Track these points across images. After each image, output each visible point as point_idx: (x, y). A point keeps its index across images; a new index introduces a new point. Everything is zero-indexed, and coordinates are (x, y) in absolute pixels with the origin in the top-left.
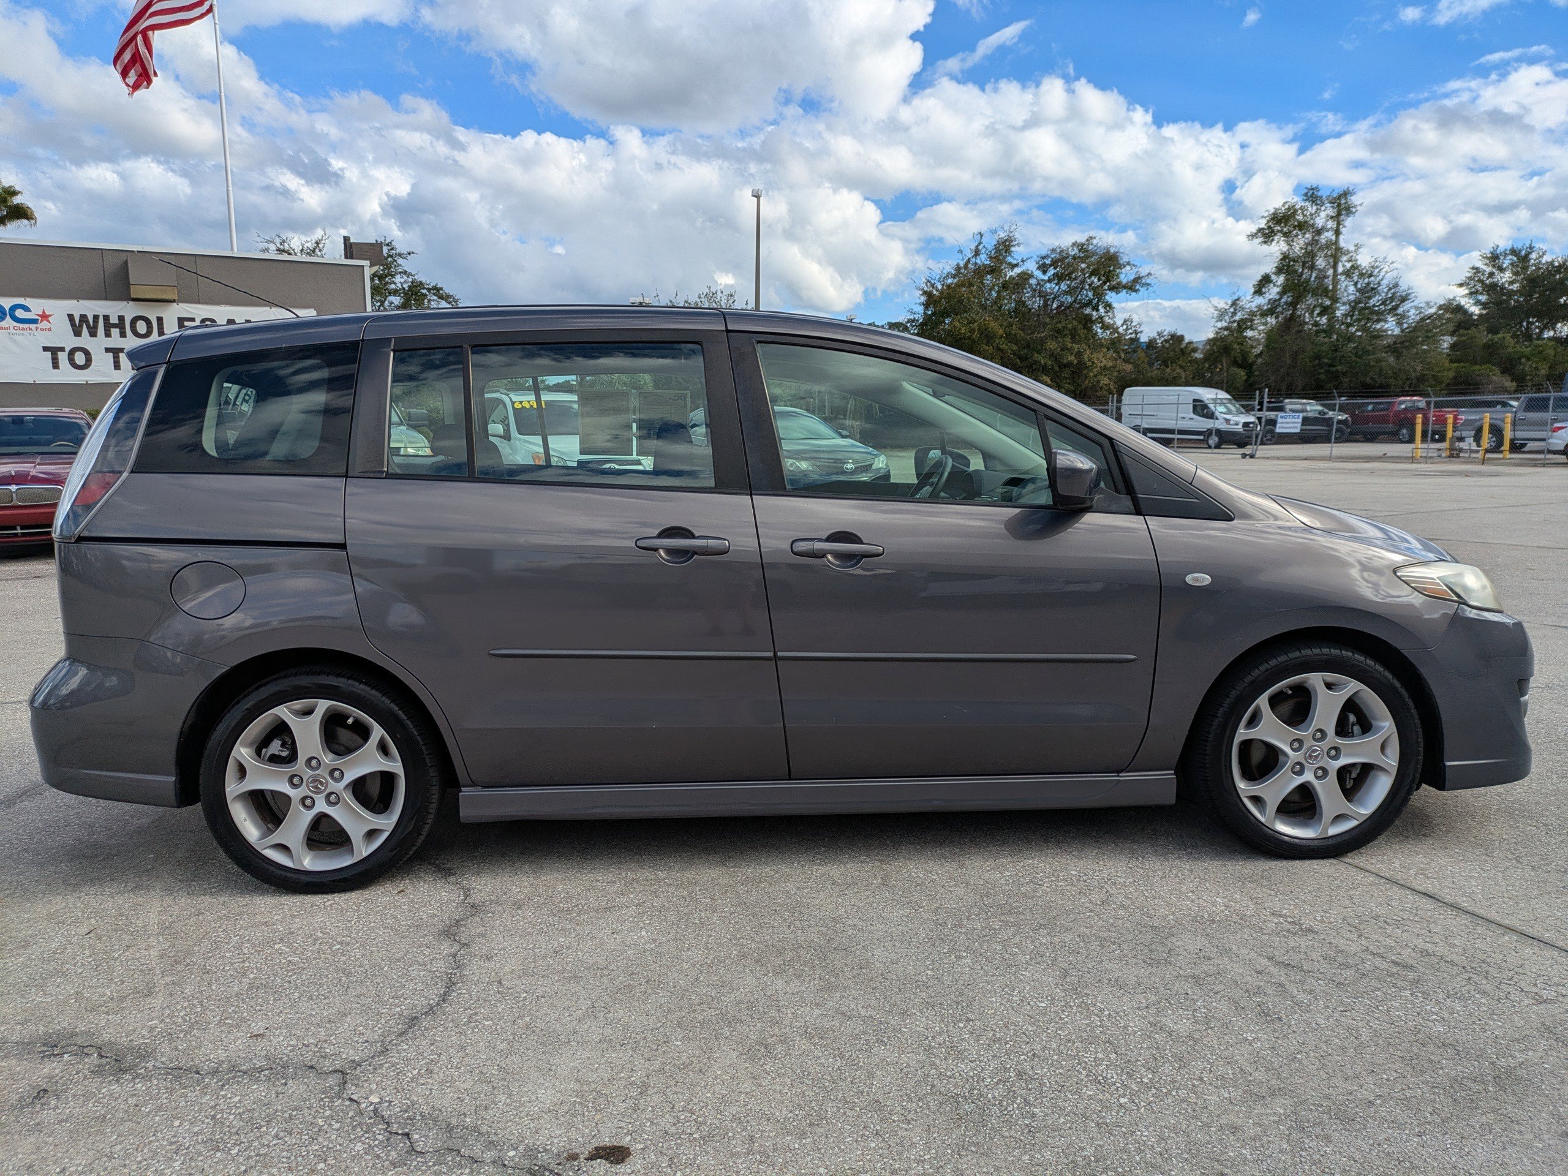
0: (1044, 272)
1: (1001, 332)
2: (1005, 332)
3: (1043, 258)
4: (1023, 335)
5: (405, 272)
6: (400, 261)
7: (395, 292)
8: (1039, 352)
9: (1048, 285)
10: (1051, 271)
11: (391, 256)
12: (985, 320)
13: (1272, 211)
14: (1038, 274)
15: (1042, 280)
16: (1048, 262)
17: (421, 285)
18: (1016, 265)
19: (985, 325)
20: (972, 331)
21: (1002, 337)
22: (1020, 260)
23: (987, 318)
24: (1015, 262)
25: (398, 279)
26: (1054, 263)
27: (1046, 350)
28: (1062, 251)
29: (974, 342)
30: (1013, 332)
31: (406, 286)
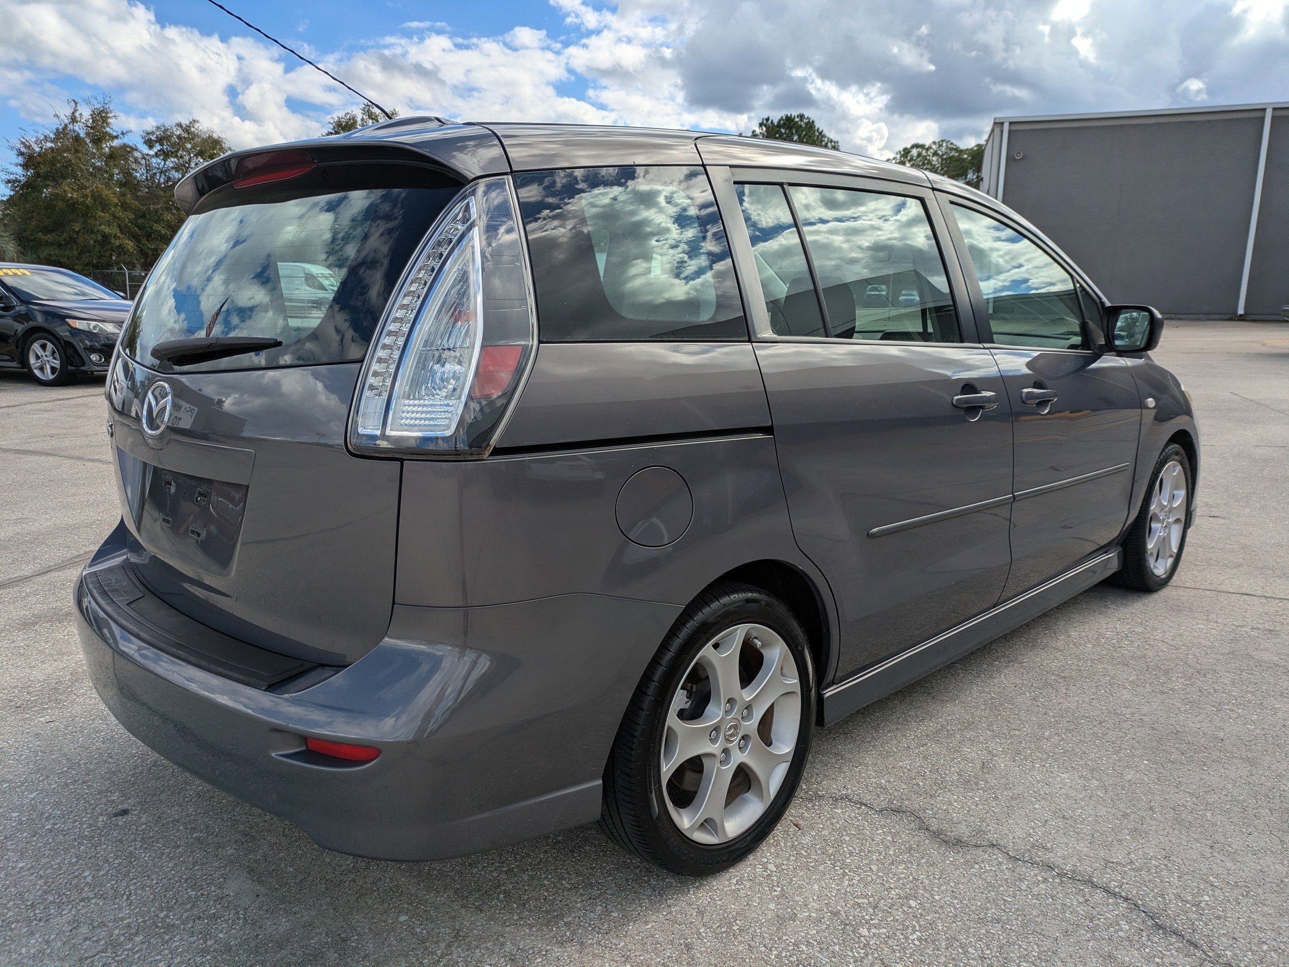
0: (151, 147)
1: (115, 200)
2: (119, 200)
3: (148, 134)
4: (138, 205)
8: (156, 222)
9: (154, 160)
10: (157, 147)
12: (97, 187)
13: (336, 119)
14: (145, 149)
15: (148, 155)
16: (153, 138)
18: (117, 137)
19: (98, 192)
20: (86, 196)
21: (116, 205)
22: (119, 133)
23: (100, 186)
24: (115, 134)
26: (160, 140)
27: (163, 220)
28: (166, 130)
29: (87, 207)
30: (128, 202)
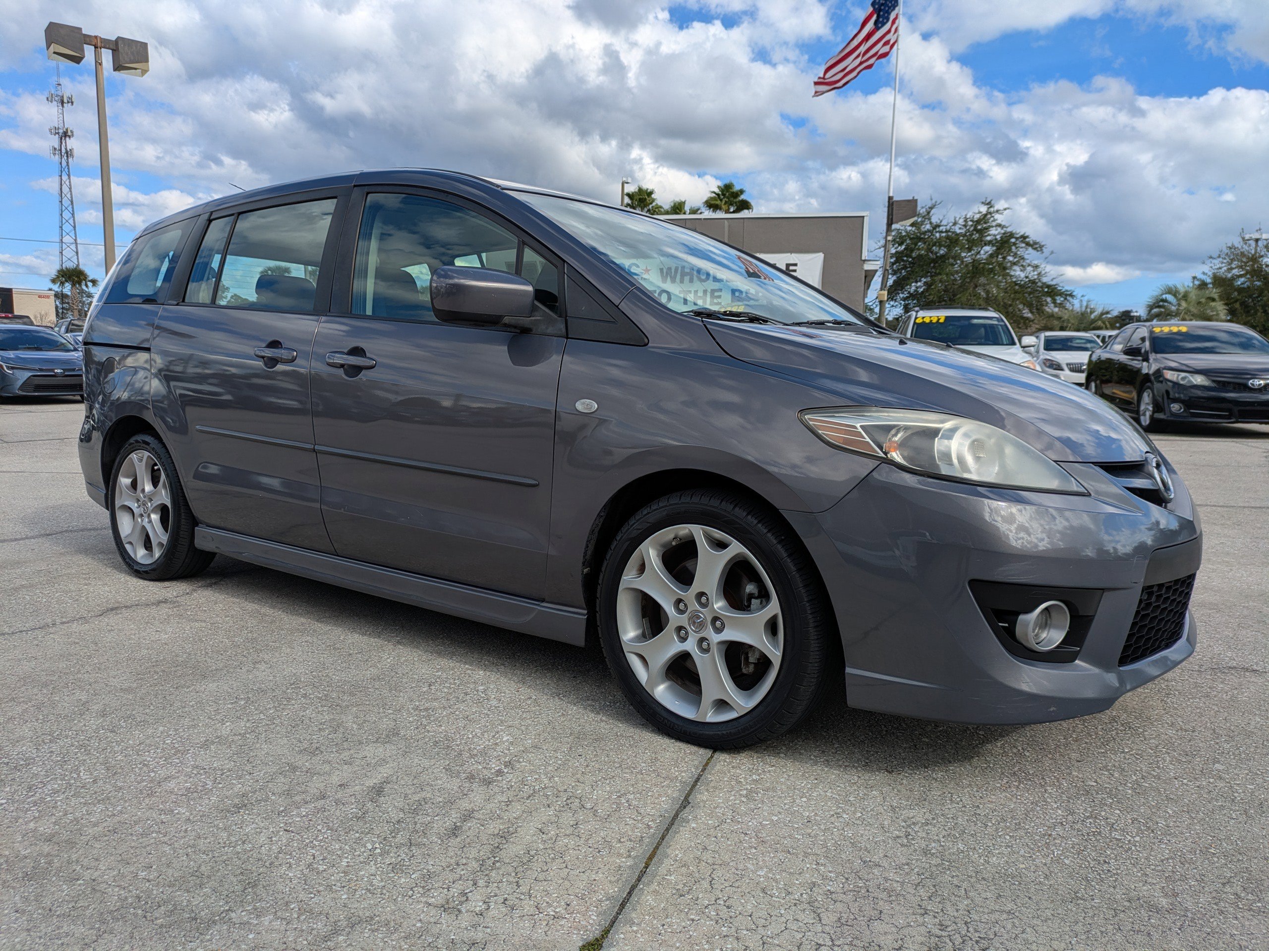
5: (999, 225)
6: (997, 216)
7: (989, 243)
11: (990, 213)
17: (1011, 235)
25: (993, 231)
31: (998, 237)
